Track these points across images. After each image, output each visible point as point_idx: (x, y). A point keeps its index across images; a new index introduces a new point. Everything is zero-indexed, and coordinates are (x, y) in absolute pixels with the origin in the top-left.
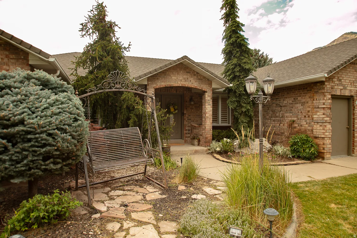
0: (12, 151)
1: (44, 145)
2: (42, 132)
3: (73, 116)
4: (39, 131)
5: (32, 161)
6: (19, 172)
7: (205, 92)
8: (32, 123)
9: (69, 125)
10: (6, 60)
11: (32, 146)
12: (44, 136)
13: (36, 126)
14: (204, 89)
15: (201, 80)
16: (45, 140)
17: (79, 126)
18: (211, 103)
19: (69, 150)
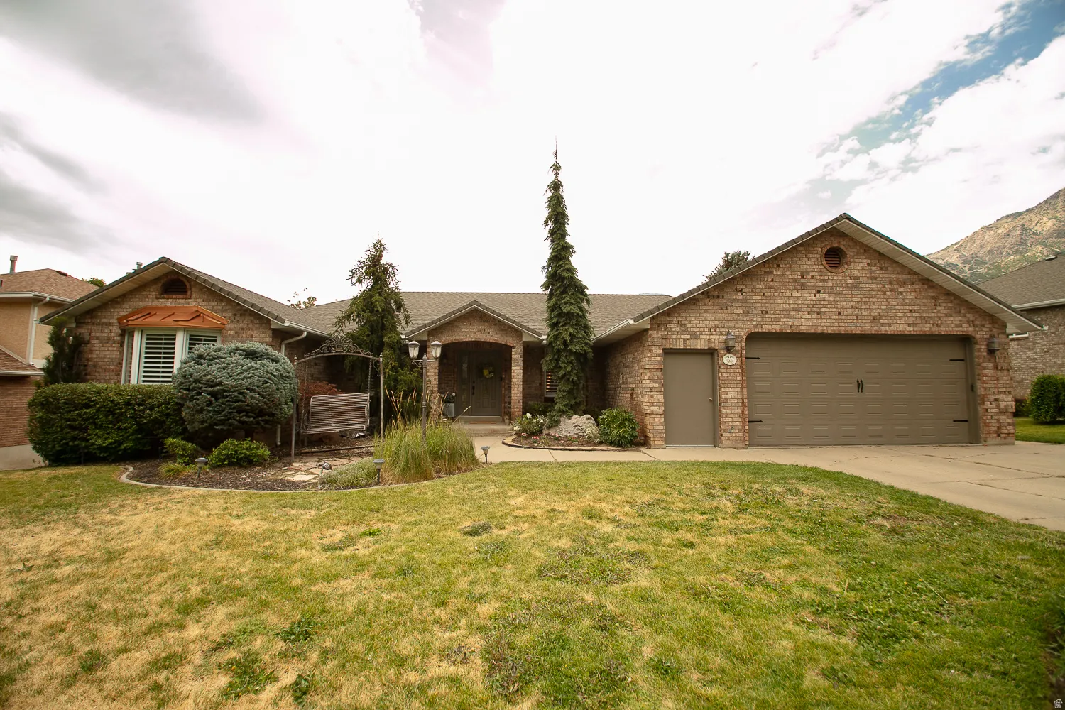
0: (215, 404)
1: (237, 401)
2: (235, 391)
3: (263, 380)
4: (232, 390)
5: (229, 413)
6: (220, 420)
7: (511, 348)
8: (227, 384)
9: (258, 387)
10: (250, 326)
11: (229, 401)
12: (236, 394)
13: (230, 386)
14: (508, 344)
15: (506, 330)
16: (237, 397)
17: (268, 387)
18: (521, 363)
19: (259, 407)
